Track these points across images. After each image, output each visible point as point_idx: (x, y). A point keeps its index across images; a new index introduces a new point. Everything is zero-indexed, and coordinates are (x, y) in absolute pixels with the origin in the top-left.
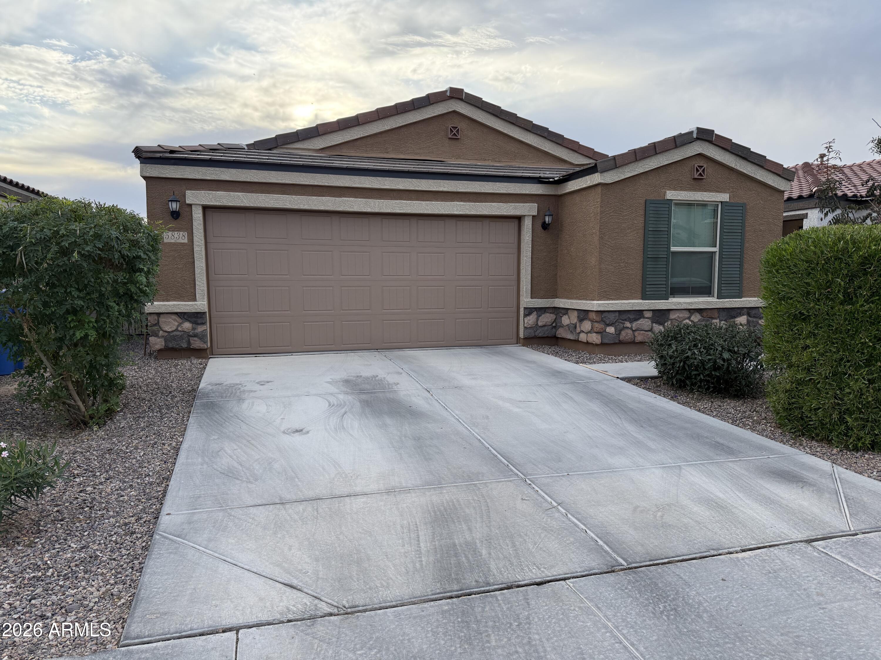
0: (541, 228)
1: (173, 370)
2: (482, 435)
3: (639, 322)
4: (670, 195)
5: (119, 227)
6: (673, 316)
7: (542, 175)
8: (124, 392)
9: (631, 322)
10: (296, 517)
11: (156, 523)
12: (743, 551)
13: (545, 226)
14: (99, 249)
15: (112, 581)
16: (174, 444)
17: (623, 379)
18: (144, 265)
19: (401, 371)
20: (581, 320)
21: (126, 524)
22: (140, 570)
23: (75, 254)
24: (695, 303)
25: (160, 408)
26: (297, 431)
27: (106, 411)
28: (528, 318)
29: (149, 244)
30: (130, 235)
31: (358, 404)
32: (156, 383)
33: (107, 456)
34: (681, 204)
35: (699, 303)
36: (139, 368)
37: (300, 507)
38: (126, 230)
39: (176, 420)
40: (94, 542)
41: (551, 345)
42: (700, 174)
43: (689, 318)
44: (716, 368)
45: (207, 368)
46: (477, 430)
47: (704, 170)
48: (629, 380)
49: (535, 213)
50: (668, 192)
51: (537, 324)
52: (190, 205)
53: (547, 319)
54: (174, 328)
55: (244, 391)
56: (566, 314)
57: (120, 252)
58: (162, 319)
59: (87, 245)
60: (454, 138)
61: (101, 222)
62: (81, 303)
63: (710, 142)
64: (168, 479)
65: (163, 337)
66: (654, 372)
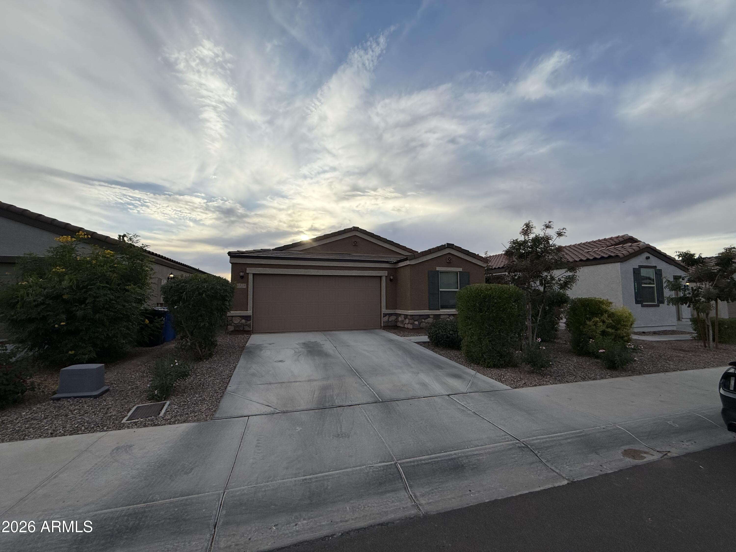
0: (389, 281)
1: (236, 339)
2: (351, 363)
3: (428, 319)
4: (438, 269)
5: (220, 285)
6: (442, 317)
7: (389, 260)
8: (216, 347)
9: (425, 320)
10: (274, 388)
11: (225, 390)
12: (424, 397)
13: (391, 280)
14: (213, 293)
15: (210, 405)
16: (234, 365)
17: (416, 343)
18: (228, 298)
19: (327, 339)
20: (405, 319)
21: (215, 390)
22: (219, 402)
23: (204, 295)
24: (451, 312)
25: (230, 353)
26: (280, 361)
27: (209, 354)
28: (385, 318)
29: (230, 290)
30: (224, 287)
31: (306, 352)
32: (229, 344)
33: (209, 369)
34: (442, 272)
35: (452, 312)
36: (223, 338)
37: (276, 385)
38: (223, 285)
39: (236, 357)
40: (204, 395)
41: (395, 329)
42: (450, 261)
43: (449, 318)
44: (448, 337)
45: (250, 338)
46: (349, 361)
47: (451, 259)
48: (418, 343)
49: (387, 275)
50: (437, 268)
51: (389, 320)
52: (248, 273)
53: (393, 318)
54: (238, 322)
55: (263, 347)
56: (400, 316)
57: (220, 294)
58: (234, 318)
59: (208, 291)
60: (355, 245)
61: (214, 283)
62: (204, 312)
63: (453, 248)
64: (231, 377)
65: (233, 325)
66: (428, 340)
